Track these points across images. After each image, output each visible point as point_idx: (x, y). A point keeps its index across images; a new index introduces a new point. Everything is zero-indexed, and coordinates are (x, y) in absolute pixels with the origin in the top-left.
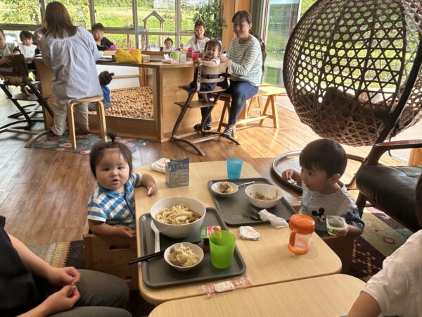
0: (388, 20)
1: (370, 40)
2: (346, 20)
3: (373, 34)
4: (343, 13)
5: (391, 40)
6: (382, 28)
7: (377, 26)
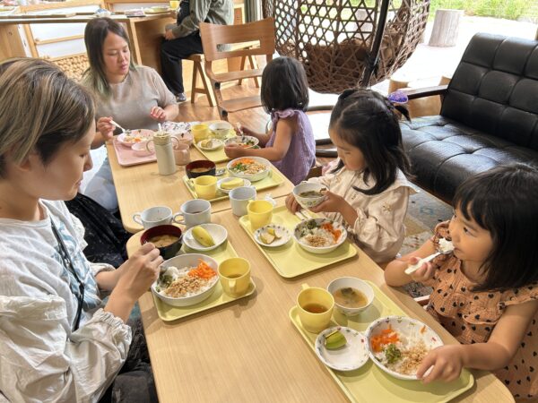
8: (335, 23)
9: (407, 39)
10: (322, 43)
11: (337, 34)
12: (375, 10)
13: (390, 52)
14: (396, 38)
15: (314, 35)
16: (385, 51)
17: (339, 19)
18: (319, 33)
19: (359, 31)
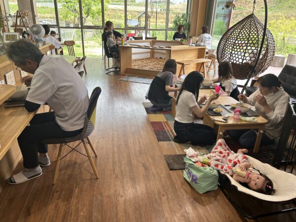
0: (253, 37)
1: (247, 43)
2: (240, 37)
3: (248, 42)
4: (239, 34)
5: (254, 44)
6: (251, 40)
7: (250, 39)
8: (243, 57)
9: (266, 64)
10: (238, 63)
11: (243, 60)
12: (256, 54)
13: (260, 67)
14: (262, 63)
15: (235, 60)
16: (258, 67)
17: (244, 56)
18: (237, 59)
19: (250, 60)
